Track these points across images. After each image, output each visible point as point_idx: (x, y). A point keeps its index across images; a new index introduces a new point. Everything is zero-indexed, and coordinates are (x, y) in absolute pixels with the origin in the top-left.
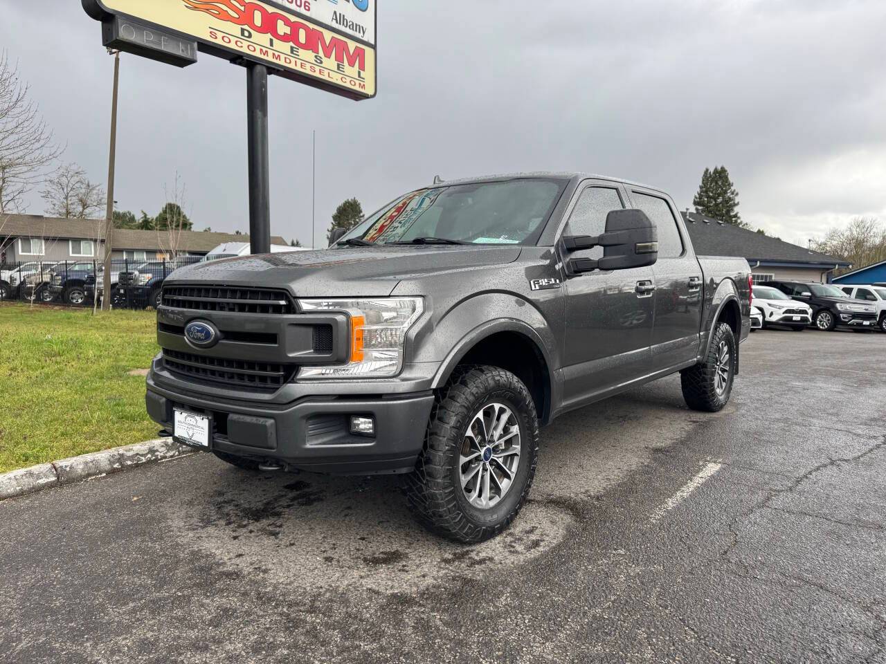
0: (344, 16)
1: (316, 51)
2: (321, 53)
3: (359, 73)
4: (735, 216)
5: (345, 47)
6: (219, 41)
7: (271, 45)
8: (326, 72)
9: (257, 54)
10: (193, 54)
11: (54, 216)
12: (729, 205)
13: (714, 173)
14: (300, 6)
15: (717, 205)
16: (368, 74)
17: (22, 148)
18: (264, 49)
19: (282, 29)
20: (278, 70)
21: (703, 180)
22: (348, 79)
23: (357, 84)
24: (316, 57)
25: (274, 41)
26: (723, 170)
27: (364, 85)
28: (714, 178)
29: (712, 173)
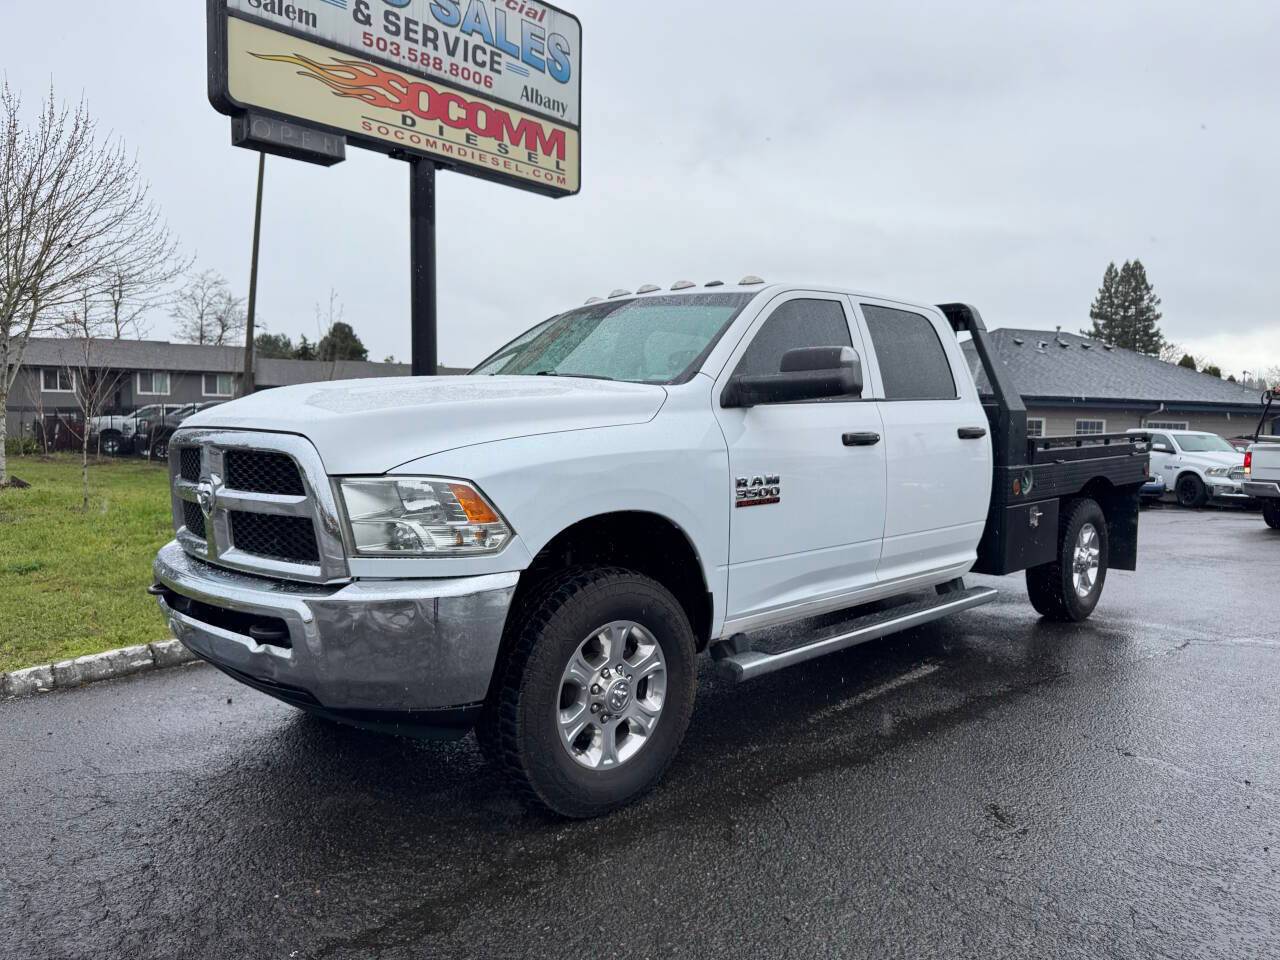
0: (537, 91)
1: (499, 137)
2: (506, 140)
3: (558, 163)
4: (1156, 334)
5: (538, 129)
6: (374, 133)
7: (441, 133)
8: (513, 164)
9: (423, 146)
10: (342, 150)
11: (184, 342)
12: (1146, 316)
13: (1123, 270)
14: (479, 83)
15: (1124, 318)
16: (568, 164)
17: (139, 262)
18: (432, 140)
19: (456, 112)
20: (450, 165)
21: (1105, 281)
22: (543, 172)
23: (555, 178)
24: (500, 145)
25: (444, 130)
26: (1138, 266)
27: (564, 179)
28: (1122, 277)
29: (1119, 270)
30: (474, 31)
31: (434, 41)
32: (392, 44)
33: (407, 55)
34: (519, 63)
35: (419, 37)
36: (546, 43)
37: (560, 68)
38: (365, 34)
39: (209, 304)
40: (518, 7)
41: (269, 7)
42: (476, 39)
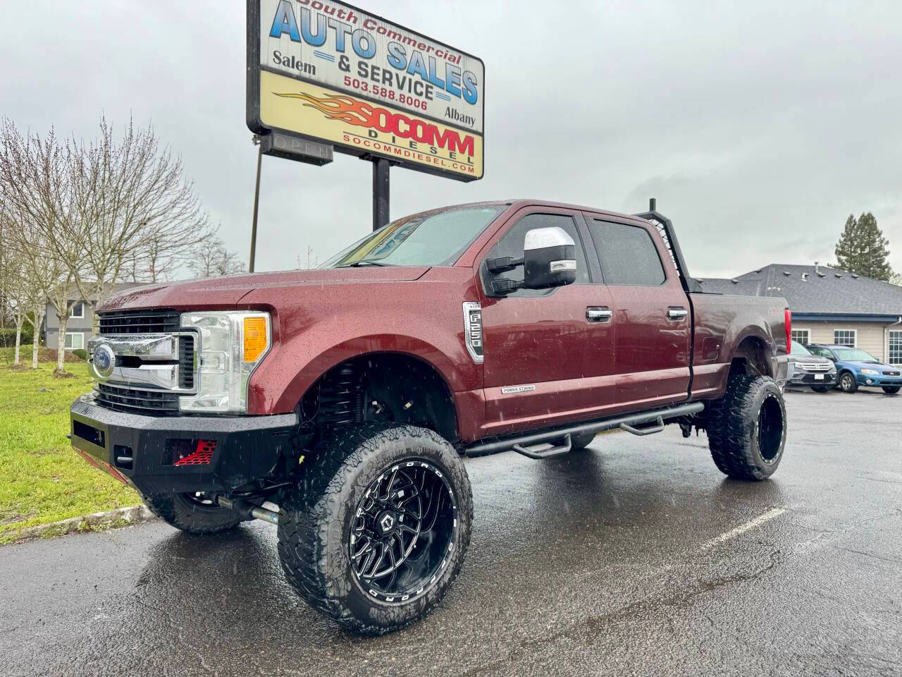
0: (456, 111)
1: (431, 143)
2: (436, 145)
3: (469, 158)
4: (887, 266)
5: (456, 136)
6: (351, 143)
7: (394, 141)
8: (440, 160)
9: (382, 151)
10: (331, 154)
12: (878, 254)
13: (860, 220)
15: (861, 254)
16: (476, 159)
18: (387, 146)
19: (403, 127)
20: (399, 163)
21: (846, 228)
22: (459, 165)
23: (467, 169)
24: (431, 148)
25: (396, 139)
26: (871, 217)
27: (473, 169)
28: (860, 225)
29: (857, 221)
30: (416, 72)
31: (390, 80)
32: (363, 83)
33: (372, 90)
34: (444, 92)
35: (380, 78)
36: (461, 78)
37: (470, 94)
38: (346, 77)
39: (213, 258)
40: (444, 55)
41: (286, 63)
42: (417, 78)
